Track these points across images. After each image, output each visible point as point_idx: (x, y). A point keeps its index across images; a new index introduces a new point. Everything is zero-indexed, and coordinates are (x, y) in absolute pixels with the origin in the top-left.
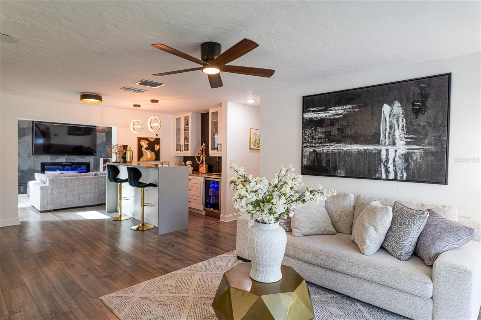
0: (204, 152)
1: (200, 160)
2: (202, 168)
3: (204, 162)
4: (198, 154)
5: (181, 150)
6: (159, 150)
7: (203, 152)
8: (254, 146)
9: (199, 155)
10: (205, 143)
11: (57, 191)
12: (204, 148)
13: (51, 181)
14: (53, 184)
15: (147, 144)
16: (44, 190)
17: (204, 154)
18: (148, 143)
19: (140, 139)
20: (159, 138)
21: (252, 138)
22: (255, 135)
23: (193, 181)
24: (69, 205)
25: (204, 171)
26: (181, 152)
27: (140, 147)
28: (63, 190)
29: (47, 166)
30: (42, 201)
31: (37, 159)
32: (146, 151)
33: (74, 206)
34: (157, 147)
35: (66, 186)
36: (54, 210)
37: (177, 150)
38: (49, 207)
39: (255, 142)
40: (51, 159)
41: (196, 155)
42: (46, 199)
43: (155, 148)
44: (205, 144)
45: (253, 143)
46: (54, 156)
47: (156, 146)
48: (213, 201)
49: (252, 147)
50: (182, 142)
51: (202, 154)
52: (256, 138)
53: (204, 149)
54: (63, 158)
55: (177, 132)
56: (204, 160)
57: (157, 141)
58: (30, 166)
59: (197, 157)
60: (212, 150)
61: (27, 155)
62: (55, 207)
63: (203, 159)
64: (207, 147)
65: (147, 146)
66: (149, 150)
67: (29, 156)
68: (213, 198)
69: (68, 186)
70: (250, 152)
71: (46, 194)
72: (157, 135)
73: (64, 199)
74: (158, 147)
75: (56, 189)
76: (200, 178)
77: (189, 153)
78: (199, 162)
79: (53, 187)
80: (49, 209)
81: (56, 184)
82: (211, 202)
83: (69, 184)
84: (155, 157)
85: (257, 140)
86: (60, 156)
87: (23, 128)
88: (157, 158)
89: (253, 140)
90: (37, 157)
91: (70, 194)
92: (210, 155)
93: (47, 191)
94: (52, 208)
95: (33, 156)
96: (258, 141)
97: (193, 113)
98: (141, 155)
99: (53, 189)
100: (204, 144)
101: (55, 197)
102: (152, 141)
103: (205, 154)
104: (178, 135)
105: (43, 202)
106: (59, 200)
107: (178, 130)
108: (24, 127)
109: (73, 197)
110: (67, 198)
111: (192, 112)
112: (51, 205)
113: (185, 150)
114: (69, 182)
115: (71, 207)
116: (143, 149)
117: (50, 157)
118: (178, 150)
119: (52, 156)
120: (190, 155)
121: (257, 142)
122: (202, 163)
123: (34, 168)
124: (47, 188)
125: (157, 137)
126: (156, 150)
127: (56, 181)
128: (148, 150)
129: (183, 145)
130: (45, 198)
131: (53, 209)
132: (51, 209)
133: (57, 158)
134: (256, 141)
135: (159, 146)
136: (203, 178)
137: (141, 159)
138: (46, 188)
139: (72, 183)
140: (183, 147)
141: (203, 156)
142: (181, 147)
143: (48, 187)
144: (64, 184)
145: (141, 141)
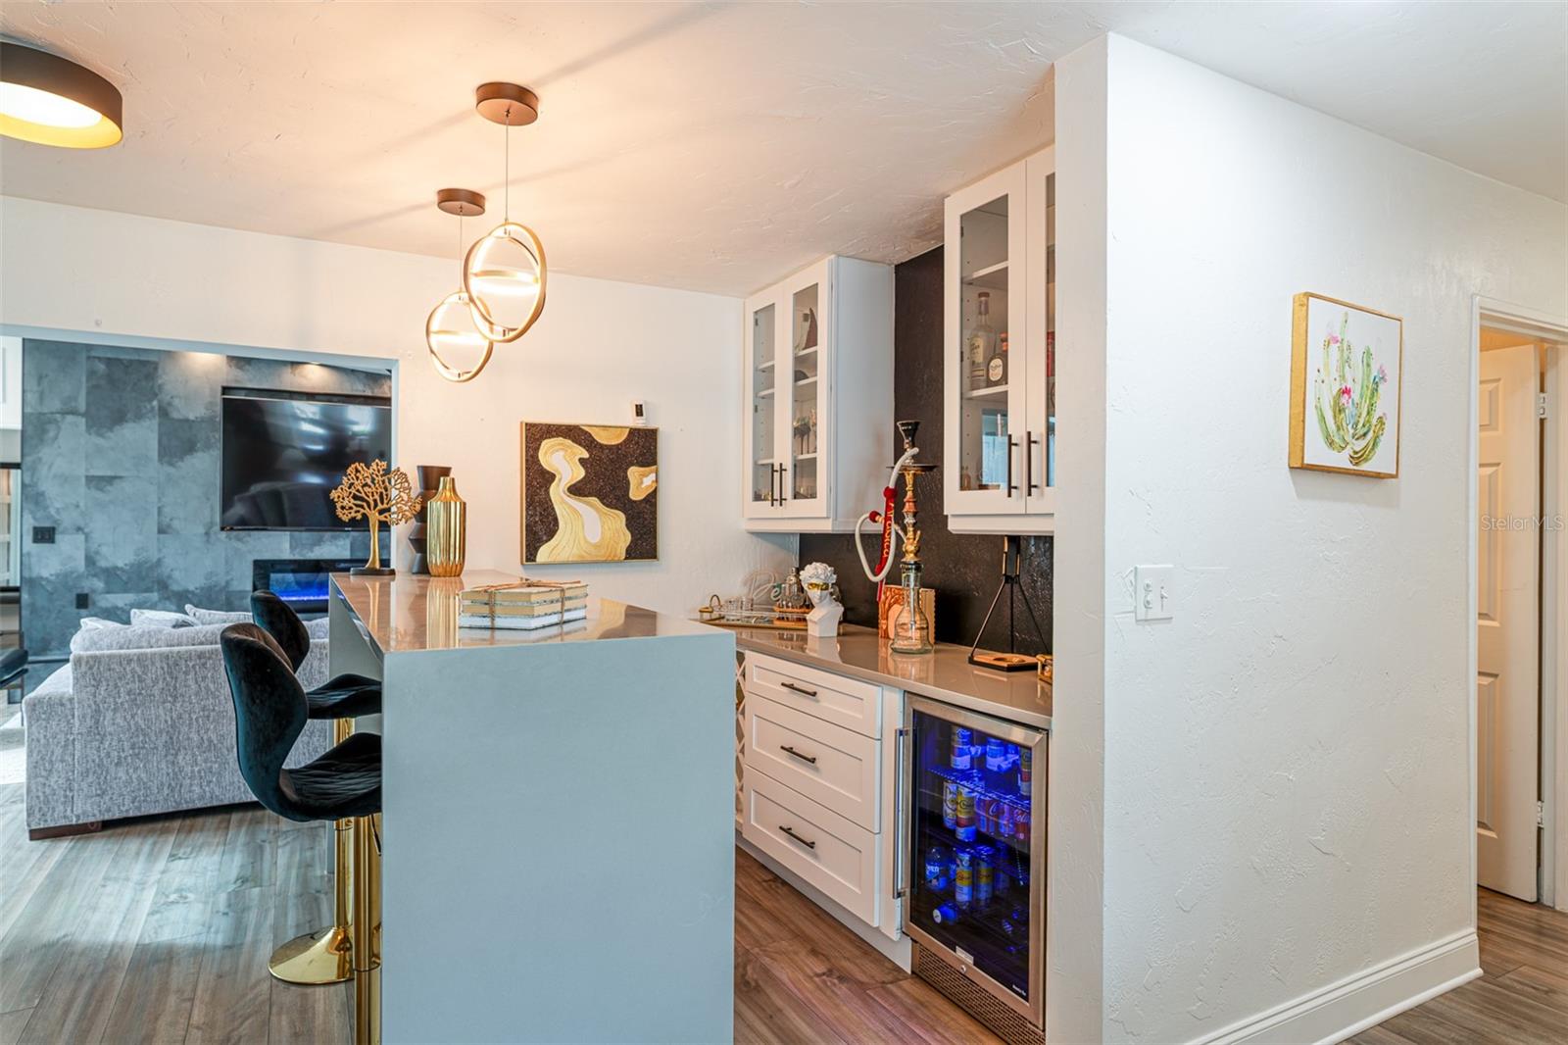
0: (909, 507)
1: (883, 562)
2: (896, 608)
3: (912, 575)
4: (873, 516)
5: (777, 496)
6: (651, 499)
7: (899, 507)
8: (1331, 444)
9: (877, 527)
10: (913, 445)
11: (119, 721)
12: (909, 479)
13: (84, 668)
14: (97, 687)
15: (582, 461)
16: (47, 720)
17: (909, 520)
18: (586, 455)
19: (536, 435)
20: (652, 426)
21: (1311, 375)
22: (1334, 347)
23: (827, 704)
24: (187, 796)
25: (913, 637)
26: (777, 511)
27: (537, 480)
28: (157, 717)
29: (279, 576)
30: (36, 776)
31: (239, 545)
32: (575, 503)
33: (215, 803)
34: (639, 481)
35: (175, 698)
36: (107, 825)
37: (757, 497)
38: (78, 810)
39: (1339, 410)
40: (292, 548)
41: (860, 525)
42: (59, 766)
43: (628, 483)
44: (916, 450)
45: (1322, 418)
46: (305, 535)
47: (633, 472)
48: (974, 887)
49: (1317, 452)
50: (783, 452)
51: (899, 519)
52: (1343, 377)
53: (909, 487)
54: (341, 542)
55: (756, 395)
56: (910, 558)
57: (643, 446)
58: (209, 575)
59: (862, 536)
60: (962, 488)
61: (201, 530)
62: (108, 810)
63: (900, 553)
64: (930, 468)
65: (580, 473)
66: (594, 500)
67: (207, 534)
68: (974, 863)
69: (182, 695)
70: (1299, 495)
71: (61, 737)
72: (639, 410)
73: (163, 765)
74: (649, 481)
75: (115, 710)
76: (874, 691)
77: (815, 516)
78: (876, 574)
79: (99, 699)
80: (78, 817)
81: (116, 686)
82: (963, 896)
83: (191, 682)
84: (626, 538)
85: (1356, 396)
86: (328, 535)
87: (187, 420)
88: (644, 544)
89: (1320, 394)
90: (239, 540)
91: (195, 737)
92: (954, 526)
93: (63, 724)
94: (95, 816)
95: (224, 534)
96: (1357, 406)
97: (841, 259)
98: (540, 525)
99: (98, 711)
100: (911, 452)
101: (108, 755)
102: (610, 448)
103: (915, 515)
104: (763, 406)
105: (41, 780)
106: (136, 769)
107: (764, 376)
108: (192, 417)
109: (211, 755)
110: (180, 757)
111: (839, 256)
112: (88, 797)
113: (796, 496)
114: (186, 673)
115: (199, 805)
116: (557, 493)
117: (292, 537)
118: (765, 500)
119: (297, 533)
120: (826, 527)
121: (1350, 410)
122: (894, 578)
123: (228, 583)
124: (62, 705)
125: (639, 423)
126: (636, 494)
127: (118, 669)
128: (589, 495)
129: (789, 465)
130: (51, 762)
131: (100, 818)
132: (92, 819)
133: (319, 542)
134: (1344, 399)
135: (653, 476)
136: (894, 701)
137: (544, 554)
138: (59, 709)
139: (204, 678)
140: (788, 476)
141: (904, 529)
142: (777, 475)
143: (71, 700)
144: (161, 684)
145: (546, 444)
